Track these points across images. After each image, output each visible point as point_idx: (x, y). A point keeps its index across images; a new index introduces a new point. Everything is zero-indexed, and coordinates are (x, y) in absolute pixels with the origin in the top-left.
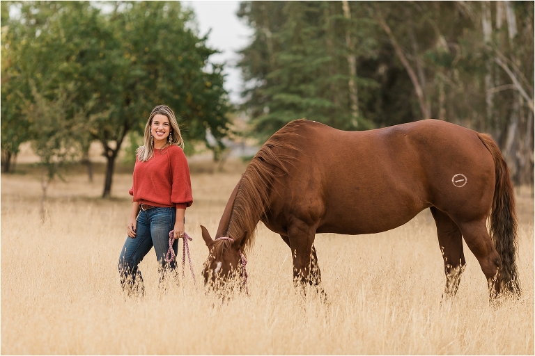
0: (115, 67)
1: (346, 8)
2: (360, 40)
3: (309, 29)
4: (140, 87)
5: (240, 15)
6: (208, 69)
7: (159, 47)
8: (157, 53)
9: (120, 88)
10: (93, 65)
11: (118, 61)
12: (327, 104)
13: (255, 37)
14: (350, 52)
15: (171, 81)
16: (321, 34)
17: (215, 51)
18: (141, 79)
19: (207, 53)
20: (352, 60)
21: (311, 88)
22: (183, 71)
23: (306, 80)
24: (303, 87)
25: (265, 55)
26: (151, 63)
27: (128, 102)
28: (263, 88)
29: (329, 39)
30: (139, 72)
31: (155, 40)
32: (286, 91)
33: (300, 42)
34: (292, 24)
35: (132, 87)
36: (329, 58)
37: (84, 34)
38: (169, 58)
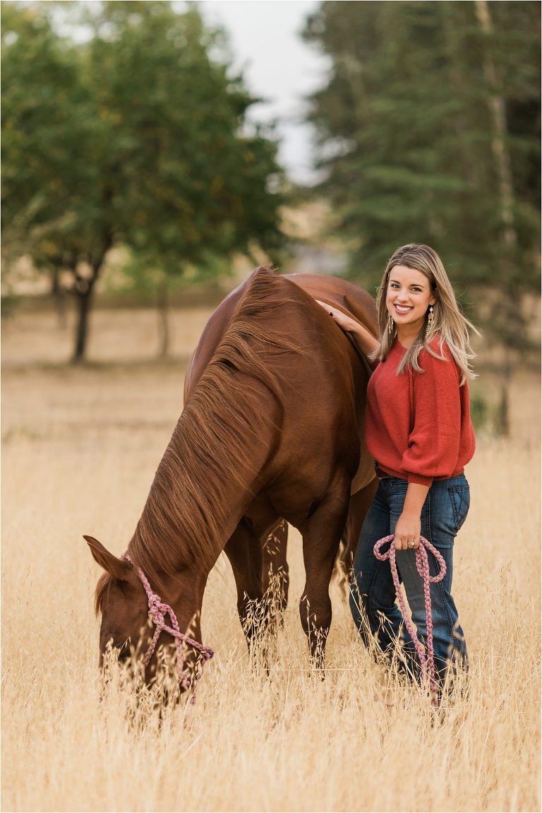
0: (84, 136)
1: (483, 15)
2: (512, 70)
3: (421, 55)
4: (129, 169)
5: (308, 34)
6: (247, 132)
7: (160, 95)
8: (158, 108)
9: (93, 171)
10: (45, 134)
11: (90, 124)
12: (455, 184)
13: (333, 73)
14: (493, 91)
15: (185, 156)
16: (442, 62)
17: (257, 101)
18: (132, 155)
19: (241, 104)
20: (497, 105)
21: (430, 157)
22: (204, 137)
23: (421, 143)
24: (414, 156)
25: (349, 101)
26: (147, 125)
27: (108, 195)
28: (351, 157)
29: (456, 72)
30: (127, 142)
31: (152, 83)
32: (387, 162)
33: (406, 76)
34: (391, 46)
35: (116, 168)
36: (455, 104)
37: (29, 80)
38: (178, 115)
